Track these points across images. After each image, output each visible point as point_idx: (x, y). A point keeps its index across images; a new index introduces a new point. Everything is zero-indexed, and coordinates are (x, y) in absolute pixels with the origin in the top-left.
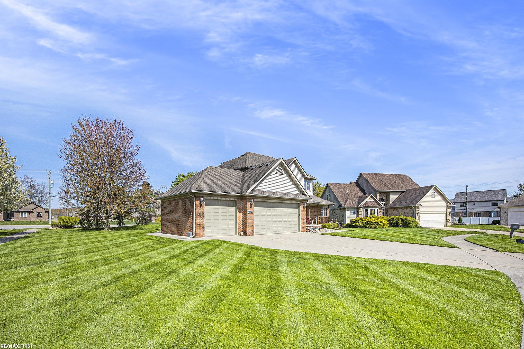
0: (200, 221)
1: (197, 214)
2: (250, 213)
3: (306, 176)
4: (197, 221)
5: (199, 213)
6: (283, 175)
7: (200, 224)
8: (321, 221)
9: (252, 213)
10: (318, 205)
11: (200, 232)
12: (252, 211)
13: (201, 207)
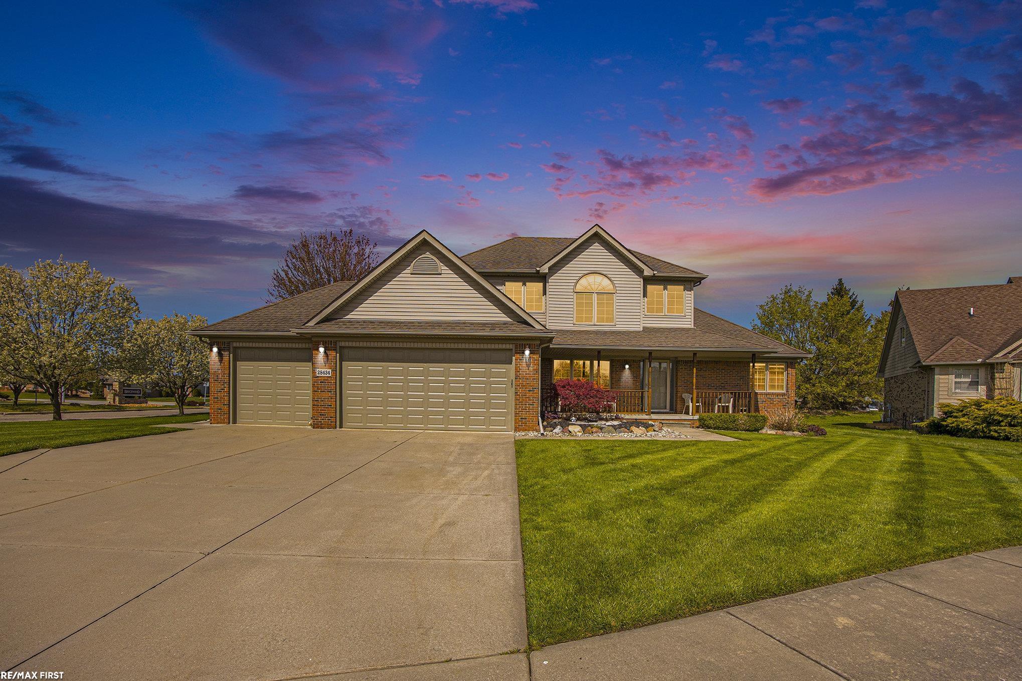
0: (219, 391)
1: (213, 378)
2: (323, 375)
3: (647, 272)
4: (212, 391)
5: (217, 376)
6: (440, 274)
7: (218, 398)
8: (731, 405)
9: (328, 375)
10: (695, 354)
11: (219, 413)
12: (328, 370)
13: (220, 363)
